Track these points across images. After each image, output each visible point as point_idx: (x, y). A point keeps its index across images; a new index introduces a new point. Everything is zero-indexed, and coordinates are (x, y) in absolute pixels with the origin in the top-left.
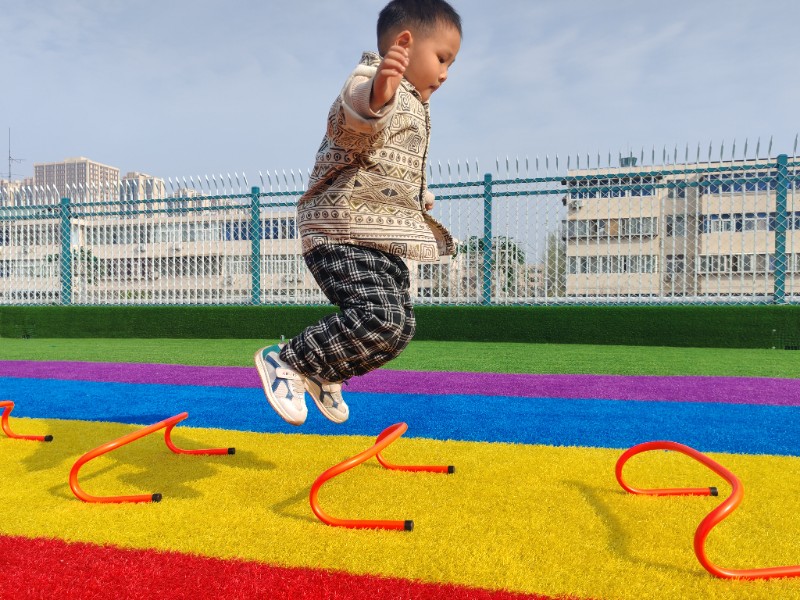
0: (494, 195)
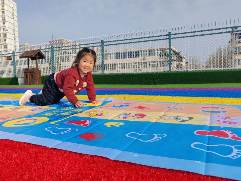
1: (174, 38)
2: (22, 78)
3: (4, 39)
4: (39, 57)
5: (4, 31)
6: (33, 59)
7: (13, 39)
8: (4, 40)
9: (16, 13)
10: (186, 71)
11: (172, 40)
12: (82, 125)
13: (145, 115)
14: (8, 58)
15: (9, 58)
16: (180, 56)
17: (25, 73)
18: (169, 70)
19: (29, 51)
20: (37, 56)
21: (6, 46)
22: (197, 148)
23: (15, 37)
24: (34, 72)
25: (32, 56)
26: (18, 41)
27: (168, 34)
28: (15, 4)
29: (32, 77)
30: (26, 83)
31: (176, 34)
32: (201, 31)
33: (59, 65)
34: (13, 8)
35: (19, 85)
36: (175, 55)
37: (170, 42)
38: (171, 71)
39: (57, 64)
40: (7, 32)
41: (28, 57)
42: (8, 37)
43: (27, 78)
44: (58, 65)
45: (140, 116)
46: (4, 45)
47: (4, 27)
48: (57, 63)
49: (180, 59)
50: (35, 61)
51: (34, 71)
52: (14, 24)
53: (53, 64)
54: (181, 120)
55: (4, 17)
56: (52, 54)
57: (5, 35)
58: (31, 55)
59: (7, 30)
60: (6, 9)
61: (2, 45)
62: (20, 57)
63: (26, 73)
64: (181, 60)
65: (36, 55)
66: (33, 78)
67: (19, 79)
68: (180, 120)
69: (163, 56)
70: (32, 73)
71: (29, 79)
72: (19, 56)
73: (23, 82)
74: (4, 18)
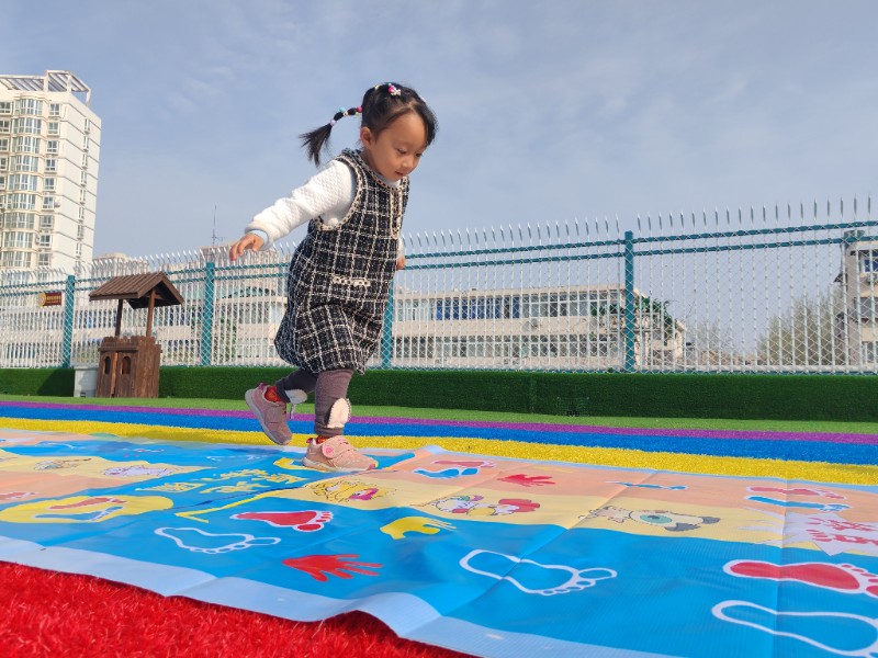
0: (635, 254)
1: (645, 253)
2: (89, 369)
3: (43, 233)
4: (159, 297)
5: (45, 207)
6: (137, 303)
7: (76, 237)
8: (43, 237)
9: (95, 151)
10: (689, 371)
11: (636, 258)
12: (295, 527)
13: (538, 506)
14: (49, 298)
15: (52, 298)
16: (665, 317)
17: (102, 352)
18: (627, 366)
19: (127, 276)
20: (154, 296)
21: (45, 259)
22: (737, 621)
23: (81, 229)
24: (134, 351)
25: (136, 293)
26: (91, 244)
27: (623, 238)
28: (98, 121)
29: (127, 370)
30: (102, 388)
31: (651, 240)
32: (741, 233)
33: (228, 329)
34: (87, 133)
35: (77, 395)
36: (648, 311)
37: (629, 267)
38: (633, 370)
39: (222, 328)
40: (57, 210)
41: (120, 297)
42: (56, 230)
43: (107, 371)
44: (225, 329)
45: (514, 508)
46: (41, 256)
47: (48, 196)
48: (222, 321)
49: (666, 326)
50: (142, 313)
51: (138, 348)
52: (83, 186)
53: (206, 325)
54: (673, 525)
55: (53, 161)
56: (207, 289)
57: (47, 221)
58: (132, 291)
59: (56, 206)
60: (62, 136)
61: (33, 257)
62: (93, 297)
63: (106, 355)
64: (670, 332)
65: (150, 292)
66: (128, 372)
67: (79, 376)
68: (667, 525)
69: (603, 312)
70: (129, 355)
71: (114, 375)
72: (88, 292)
73: (91, 386)
74: (53, 164)
